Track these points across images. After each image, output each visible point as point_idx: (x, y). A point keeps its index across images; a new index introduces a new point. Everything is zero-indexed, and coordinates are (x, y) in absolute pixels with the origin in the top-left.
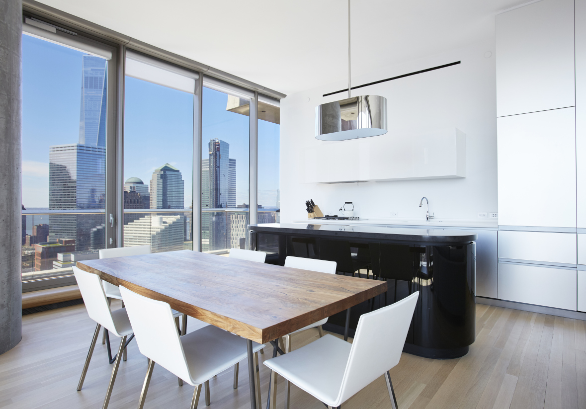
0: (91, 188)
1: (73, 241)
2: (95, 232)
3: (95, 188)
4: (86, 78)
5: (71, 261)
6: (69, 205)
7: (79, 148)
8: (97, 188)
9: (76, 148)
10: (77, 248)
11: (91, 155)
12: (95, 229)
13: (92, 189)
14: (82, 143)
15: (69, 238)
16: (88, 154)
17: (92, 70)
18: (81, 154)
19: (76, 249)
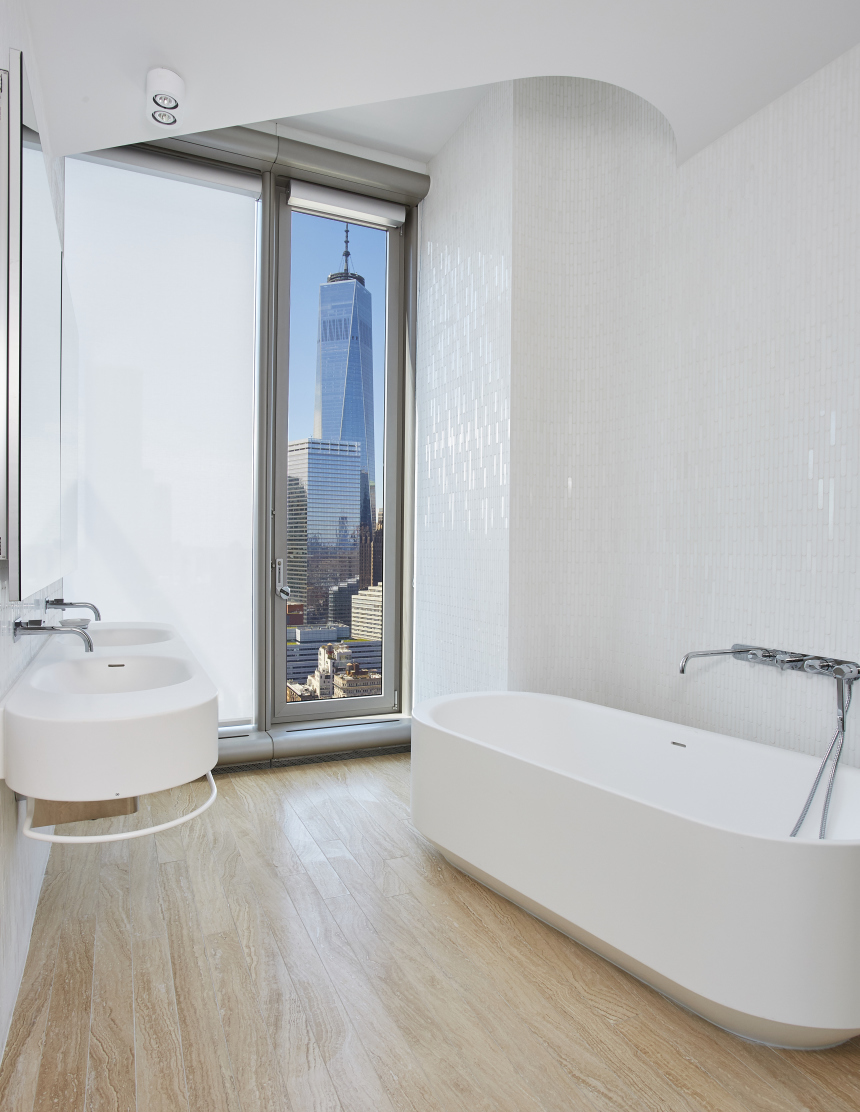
0: (340, 515)
1: (300, 607)
2: (335, 593)
3: (345, 515)
4: (324, 322)
5: (296, 641)
6: (297, 545)
7: (311, 445)
8: (348, 515)
9: (307, 446)
10: (308, 619)
11: (330, 458)
12: (336, 588)
13: (343, 518)
14: (318, 436)
15: (296, 601)
16: (326, 455)
17: (333, 307)
18: (314, 457)
19: (305, 621)
